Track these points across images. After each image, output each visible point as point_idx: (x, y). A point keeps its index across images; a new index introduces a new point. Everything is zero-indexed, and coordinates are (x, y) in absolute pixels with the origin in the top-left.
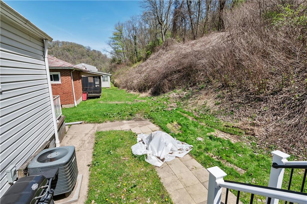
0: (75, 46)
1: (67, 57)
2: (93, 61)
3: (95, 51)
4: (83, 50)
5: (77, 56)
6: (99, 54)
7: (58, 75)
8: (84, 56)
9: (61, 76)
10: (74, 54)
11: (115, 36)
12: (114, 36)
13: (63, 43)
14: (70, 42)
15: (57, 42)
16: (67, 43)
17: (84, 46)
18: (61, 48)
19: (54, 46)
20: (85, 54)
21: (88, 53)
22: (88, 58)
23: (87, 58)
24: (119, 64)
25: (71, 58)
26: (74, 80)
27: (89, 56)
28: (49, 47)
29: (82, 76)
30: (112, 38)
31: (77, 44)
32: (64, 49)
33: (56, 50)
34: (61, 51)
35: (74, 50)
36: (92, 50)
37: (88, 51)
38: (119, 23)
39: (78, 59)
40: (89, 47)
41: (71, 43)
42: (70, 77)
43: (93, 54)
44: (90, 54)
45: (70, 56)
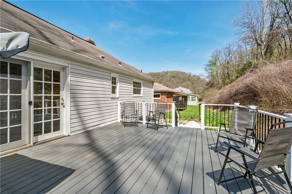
0: (180, 74)
1: (173, 82)
2: (192, 85)
3: (195, 76)
4: (185, 76)
5: (180, 81)
6: (198, 78)
7: (159, 95)
8: (185, 80)
9: (161, 95)
10: (178, 80)
11: (211, 63)
12: (209, 64)
13: (171, 72)
14: (176, 70)
15: (168, 71)
16: (173, 72)
17: (187, 72)
18: (169, 76)
19: (165, 75)
20: (186, 79)
21: (189, 78)
22: (189, 82)
23: (187, 83)
24: (211, 86)
25: (175, 83)
26: (167, 98)
27: (189, 80)
28: (162, 76)
29: (174, 96)
30: (208, 65)
31: (181, 72)
32: (171, 76)
33: (166, 78)
34: (169, 78)
35: (178, 77)
36: (192, 75)
37: (189, 77)
38: (216, 51)
39: (180, 83)
40: (190, 73)
41: (177, 72)
42: (165, 96)
43: (193, 78)
44: (190, 79)
45: (175, 82)
